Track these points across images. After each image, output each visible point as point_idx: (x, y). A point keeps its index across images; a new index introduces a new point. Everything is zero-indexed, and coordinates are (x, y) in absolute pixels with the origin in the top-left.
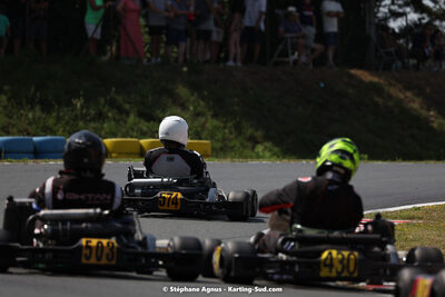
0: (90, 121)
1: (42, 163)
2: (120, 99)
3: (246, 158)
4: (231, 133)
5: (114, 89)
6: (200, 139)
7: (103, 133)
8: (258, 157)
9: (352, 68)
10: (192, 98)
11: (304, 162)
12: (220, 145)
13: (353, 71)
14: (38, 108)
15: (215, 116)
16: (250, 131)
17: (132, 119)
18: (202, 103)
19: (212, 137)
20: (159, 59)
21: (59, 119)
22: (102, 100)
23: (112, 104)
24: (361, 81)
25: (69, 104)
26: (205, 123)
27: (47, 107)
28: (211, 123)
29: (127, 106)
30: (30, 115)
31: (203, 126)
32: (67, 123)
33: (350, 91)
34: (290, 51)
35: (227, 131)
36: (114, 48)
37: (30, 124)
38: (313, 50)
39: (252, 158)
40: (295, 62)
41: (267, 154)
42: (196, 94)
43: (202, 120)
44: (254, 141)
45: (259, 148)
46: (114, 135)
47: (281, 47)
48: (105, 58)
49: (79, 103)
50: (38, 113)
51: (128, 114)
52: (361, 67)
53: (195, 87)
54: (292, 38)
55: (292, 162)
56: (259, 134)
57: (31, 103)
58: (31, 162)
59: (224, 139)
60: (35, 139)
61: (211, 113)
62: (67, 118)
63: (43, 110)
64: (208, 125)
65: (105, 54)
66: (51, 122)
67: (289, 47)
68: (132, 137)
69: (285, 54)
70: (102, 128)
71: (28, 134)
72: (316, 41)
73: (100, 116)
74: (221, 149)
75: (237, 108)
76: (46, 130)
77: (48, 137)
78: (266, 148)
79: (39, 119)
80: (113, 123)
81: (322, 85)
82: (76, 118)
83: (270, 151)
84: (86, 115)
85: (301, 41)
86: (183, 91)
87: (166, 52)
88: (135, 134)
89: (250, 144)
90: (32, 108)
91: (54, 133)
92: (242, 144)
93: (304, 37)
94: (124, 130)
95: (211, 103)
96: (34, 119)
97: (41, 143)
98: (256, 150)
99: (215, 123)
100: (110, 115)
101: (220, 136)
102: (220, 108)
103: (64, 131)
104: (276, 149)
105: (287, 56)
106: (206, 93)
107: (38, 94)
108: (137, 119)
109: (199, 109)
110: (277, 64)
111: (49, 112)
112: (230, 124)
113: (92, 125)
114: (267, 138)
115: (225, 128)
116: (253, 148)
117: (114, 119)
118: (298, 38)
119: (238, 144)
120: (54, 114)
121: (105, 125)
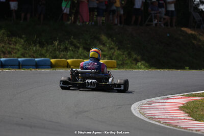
0: (61, 51)
1: (39, 70)
2: (75, 41)
3: (133, 68)
4: (126, 57)
5: (72, 37)
6: (112, 60)
7: (67, 57)
8: (139, 68)
9: (182, 27)
10: (108, 41)
11: (159, 70)
12: (121, 62)
13: (182, 29)
14: (38, 45)
15: (119, 49)
16: (135, 56)
17: (81, 50)
18: (112, 43)
19: (117, 59)
20: (93, 23)
21: (47, 50)
22: (67, 42)
23: (72, 44)
24: (186, 33)
25: (52, 43)
26: (114, 52)
27: (42, 45)
28: (117, 52)
29: (78, 45)
30: (34, 48)
31: (113, 54)
32: (51, 52)
33: (181, 38)
34: (153, 19)
35: (124, 56)
36: (73, 18)
37: (34, 53)
38: (164, 19)
39: (135, 68)
40: (156, 24)
41: (143, 67)
42: (110, 39)
43: (113, 51)
44: (137, 61)
45: (139, 64)
46: (72, 58)
47: (149, 17)
48: (69, 23)
49: (56, 43)
50: (38, 47)
51: (79, 48)
52: (186, 27)
53: (109, 36)
54: (154, 13)
55: (153, 70)
56: (139, 57)
57: (35, 43)
58: (33, 70)
59: (123, 60)
60: (36, 59)
61: (117, 48)
62: (51, 50)
63: (40, 46)
64: (115, 53)
65: (68, 20)
66: (44, 52)
67: (153, 17)
68: (80, 59)
69: (151, 21)
70: (67, 55)
71: (34, 57)
72: (165, 15)
73: (66, 49)
74: (122, 64)
75: (129, 45)
76: (42, 55)
77: (43, 59)
78: (142, 64)
79: (38, 50)
80: (72, 52)
81: (168, 35)
82: (55, 50)
83: (144, 65)
84: (60, 48)
85: (158, 15)
86: (104, 38)
87: (97, 19)
88: (82, 57)
89: (134, 62)
90: (35, 45)
91: (45, 57)
92: (131, 62)
93: (160, 13)
94: (77, 56)
95: (117, 43)
96: (36, 50)
97: (39, 61)
98: (138, 65)
99: (119, 52)
100: (70, 48)
101: (121, 58)
102: (121, 45)
103: (49, 56)
104: (147, 64)
105: (152, 22)
106: (115, 39)
107: (38, 39)
108: (83, 51)
109: (111, 46)
110: (147, 25)
111: (43, 47)
112: (126, 53)
113: (63, 53)
114: (142, 59)
115: (123, 55)
116: (136, 64)
117: (72, 50)
118: (157, 13)
119: (129, 62)
120: (45, 48)
121: (68, 53)
